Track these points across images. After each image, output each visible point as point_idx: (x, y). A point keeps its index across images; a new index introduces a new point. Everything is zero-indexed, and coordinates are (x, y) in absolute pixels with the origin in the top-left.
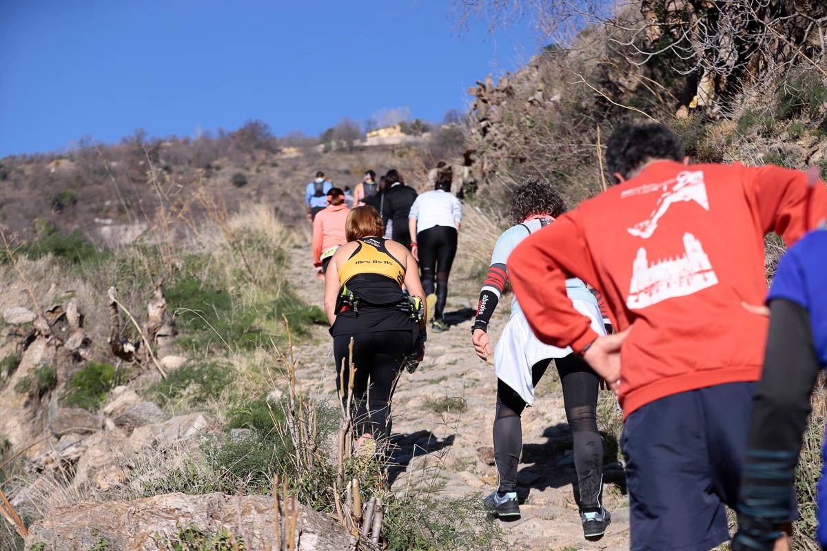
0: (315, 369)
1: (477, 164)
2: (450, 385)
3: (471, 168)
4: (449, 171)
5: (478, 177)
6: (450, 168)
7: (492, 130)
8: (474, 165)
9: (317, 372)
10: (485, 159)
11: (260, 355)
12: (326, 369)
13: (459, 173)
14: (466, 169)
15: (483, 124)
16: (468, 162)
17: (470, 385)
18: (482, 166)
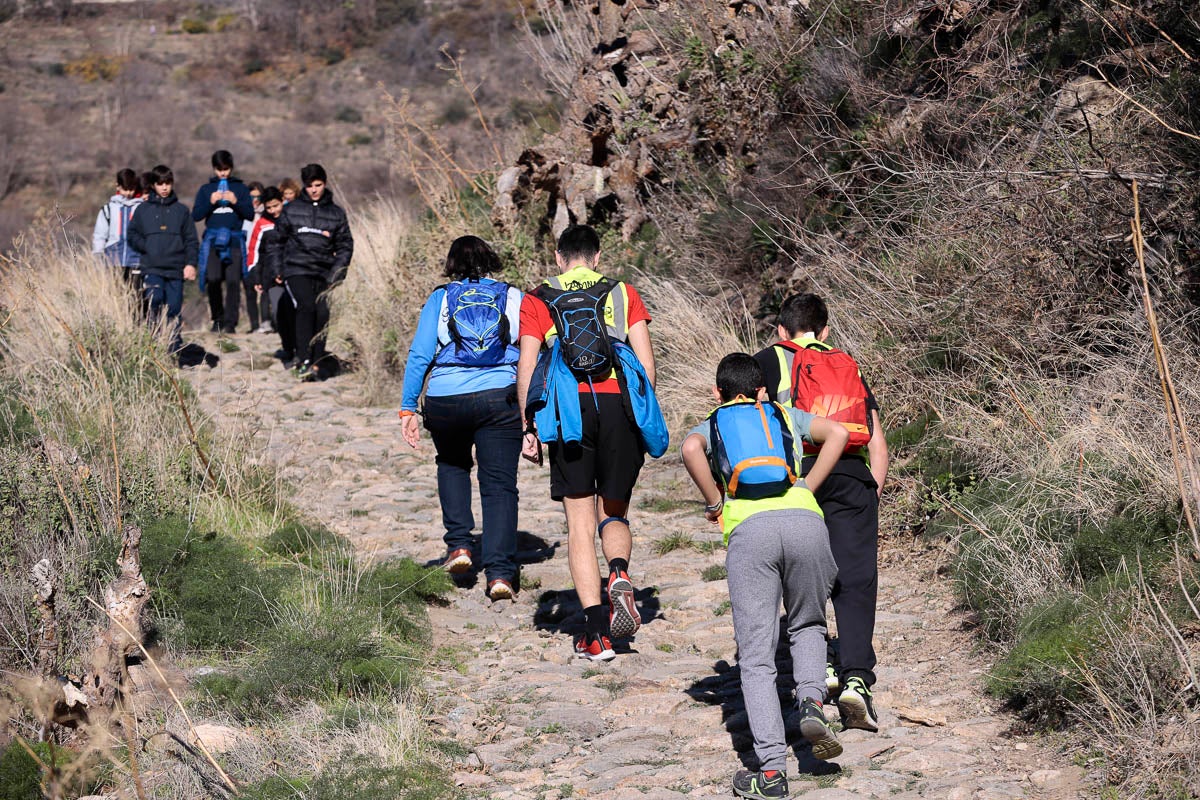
0: (520, 740)
1: (622, 158)
2: (860, 787)
3: (609, 171)
4: (552, 176)
5: (626, 191)
6: (555, 169)
7: (641, 67)
8: (616, 164)
9: (525, 749)
10: (645, 151)
11: (407, 718)
12: (545, 742)
13: (583, 184)
14: (599, 174)
15: (615, 56)
16: (600, 156)
17: (903, 787)
18: (636, 165)
